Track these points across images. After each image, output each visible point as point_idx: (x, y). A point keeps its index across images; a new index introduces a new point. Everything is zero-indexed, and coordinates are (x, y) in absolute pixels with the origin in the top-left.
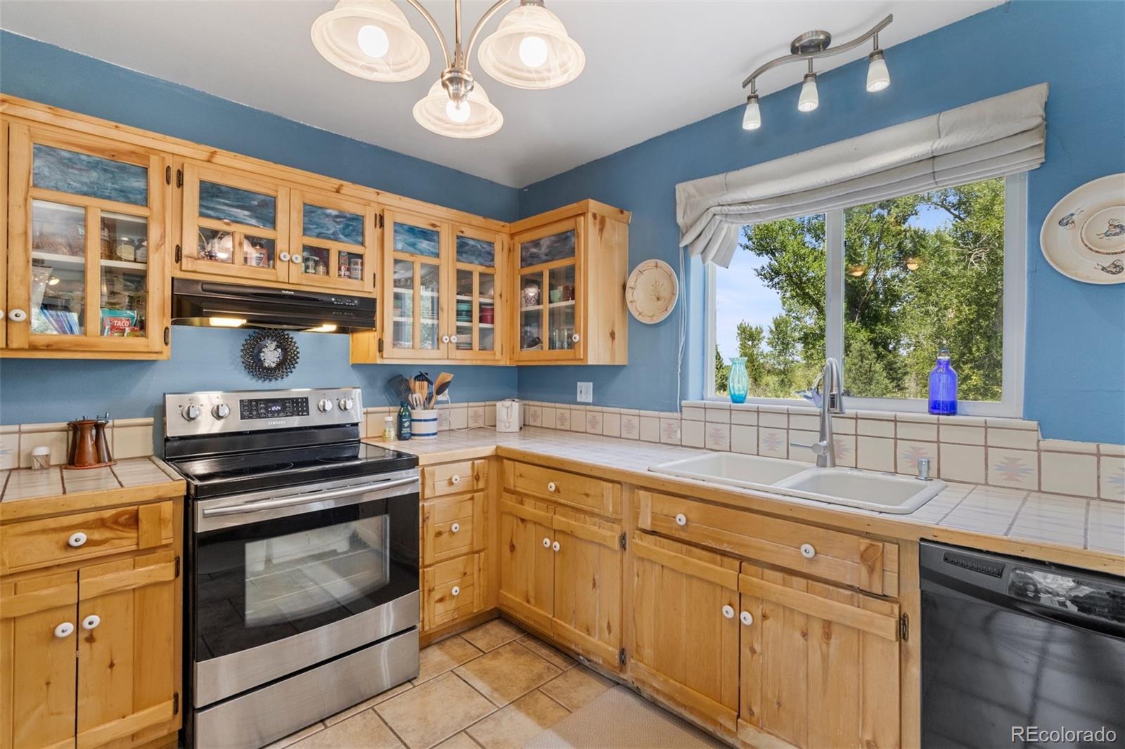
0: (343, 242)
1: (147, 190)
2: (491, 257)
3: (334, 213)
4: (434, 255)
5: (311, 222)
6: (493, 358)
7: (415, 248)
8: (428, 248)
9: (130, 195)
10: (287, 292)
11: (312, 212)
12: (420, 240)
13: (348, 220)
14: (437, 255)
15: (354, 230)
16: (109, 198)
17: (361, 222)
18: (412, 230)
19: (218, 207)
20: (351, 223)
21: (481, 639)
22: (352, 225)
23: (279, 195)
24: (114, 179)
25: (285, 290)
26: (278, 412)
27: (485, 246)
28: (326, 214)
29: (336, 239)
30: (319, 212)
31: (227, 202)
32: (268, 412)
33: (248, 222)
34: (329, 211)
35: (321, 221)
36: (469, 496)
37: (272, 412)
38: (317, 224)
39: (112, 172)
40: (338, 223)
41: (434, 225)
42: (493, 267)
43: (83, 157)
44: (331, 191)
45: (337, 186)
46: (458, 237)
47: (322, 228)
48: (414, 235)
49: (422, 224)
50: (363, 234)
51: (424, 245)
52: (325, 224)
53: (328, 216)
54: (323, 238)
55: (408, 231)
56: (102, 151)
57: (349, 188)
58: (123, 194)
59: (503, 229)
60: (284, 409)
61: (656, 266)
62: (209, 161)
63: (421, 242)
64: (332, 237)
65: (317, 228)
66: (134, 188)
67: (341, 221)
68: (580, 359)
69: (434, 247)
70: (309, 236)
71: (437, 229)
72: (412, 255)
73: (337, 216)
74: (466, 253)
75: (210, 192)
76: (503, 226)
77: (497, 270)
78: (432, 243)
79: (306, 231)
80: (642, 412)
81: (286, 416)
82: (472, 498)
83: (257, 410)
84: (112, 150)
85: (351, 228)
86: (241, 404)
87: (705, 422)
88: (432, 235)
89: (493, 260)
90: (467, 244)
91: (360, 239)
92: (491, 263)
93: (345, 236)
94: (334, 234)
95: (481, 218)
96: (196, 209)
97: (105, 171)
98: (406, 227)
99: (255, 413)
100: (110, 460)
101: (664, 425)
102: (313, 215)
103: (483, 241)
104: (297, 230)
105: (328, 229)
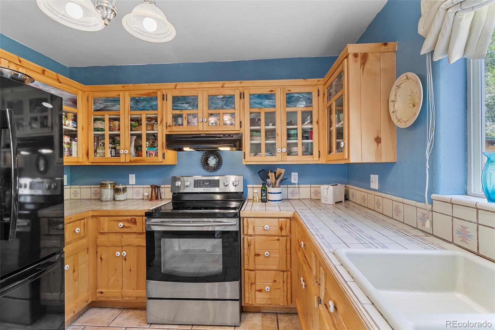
0: (225, 109)
1: (157, 104)
2: (310, 101)
3: (221, 97)
4: (273, 106)
5: (212, 103)
6: (313, 160)
7: (261, 105)
8: (269, 103)
9: (153, 107)
10: (203, 135)
11: (212, 99)
12: (264, 100)
13: (227, 99)
14: (274, 106)
15: (230, 102)
16: (148, 110)
17: (234, 98)
18: (260, 96)
19: (179, 105)
20: (229, 100)
21: (285, 322)
22: (229, 101)
23: (199, 95)
24: (149, 104)
25: (202, 134)
26: (207, 185)
27: (305, 95)
28: (218, 98)
29: (223, 109)
30: (215, 97)
31: (181, 102)
32: (203, 185)
33: (188, 108)
34: (219, 97)
35: (216, 102)
36: (277, 238)
37: (205, 185)
38: (214, 104)
39: (148, 101)
40: (223, 101)
41: (272, 91)
42: (312, 106)
43: (141, 98)
44: (220, 87)
45: (222, 84)
46: (287, 94)
47: (216, 104)
48: (261, 98)
49: (266, 91)
50: (234, 104)
51: (267, 102)
52: (218, 102)
53: (219, 99)
54: (217, 109)
55: (257, 97)
56: (145, 95)
57: (228, 84)
58: (151, 107)
59: (319, 83)
60: (210, 183)
61: (407, 79)
62: (175, 88)
63: (265, 101)
64: (221, 107)
65: (214, 105)
66: (154, 105)
67: (224, 100)
68: (345, 159)
69: (272, 102)
70: (211, 109)
71: (273, 92)
72: (260, 109)
73: (223, 98)
74: (292, 102)
75: (176, 99)
76: (318, 81)
77: (314, 108)
78: (271, 101)
79: (209, 108)
80: (405, 201)
81: (210, 187)
82: (278, 240)
83: (200, 184)
84: (148, 93)
85: (229, 102)
86: (194, 181)
87: (453, 217)
88: (272, 96)
89: (311, 102)
90: (293, 97)
91: (233, 106)
92: (310, 105)
93: (227, 106)
94: (222, 106)
95: (302, 80)
96: (171, 107)
97: (147, 101)
98: (256, 96)
99: (199, 185)
100: (161, 198)
101: (419, 214)
102: (212, 100)
103: (304, 93)
104: (206, 108)
105: (219, 105)
